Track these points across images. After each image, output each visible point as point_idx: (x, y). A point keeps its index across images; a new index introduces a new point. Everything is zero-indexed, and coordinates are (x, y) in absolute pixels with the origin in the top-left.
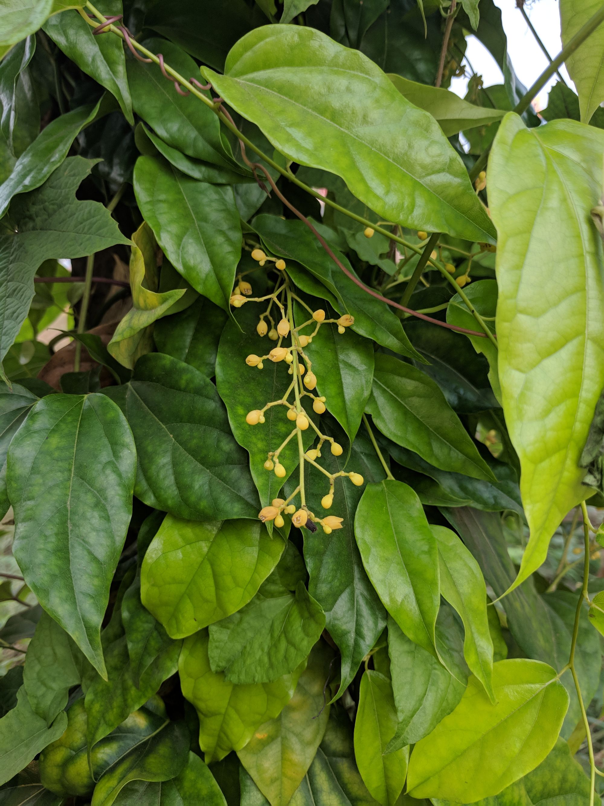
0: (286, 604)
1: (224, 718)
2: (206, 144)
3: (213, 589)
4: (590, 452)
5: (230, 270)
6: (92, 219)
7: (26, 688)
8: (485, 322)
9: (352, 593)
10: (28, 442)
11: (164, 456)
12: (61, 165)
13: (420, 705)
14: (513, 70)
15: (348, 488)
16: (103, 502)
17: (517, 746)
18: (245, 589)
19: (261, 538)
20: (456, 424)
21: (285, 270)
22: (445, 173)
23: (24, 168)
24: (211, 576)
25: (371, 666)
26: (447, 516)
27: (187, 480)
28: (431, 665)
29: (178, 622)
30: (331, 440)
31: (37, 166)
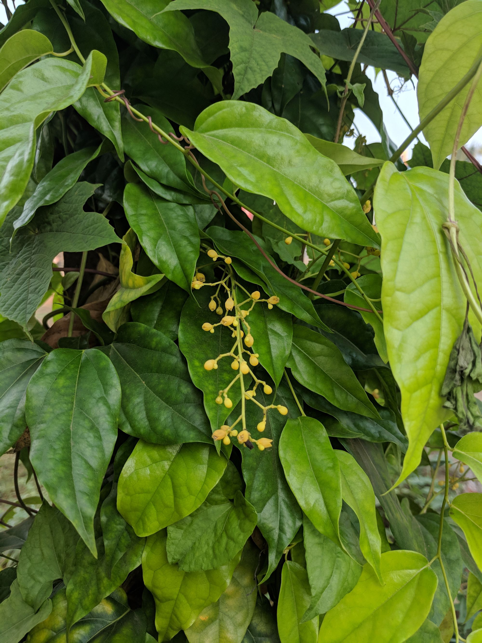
0: (226, 510)
1: (176, 603)
2: (176, 177)
3: (172, 497)
4: (447, 386)
5: (192, 264)
6: (95, 225)
7: (19, 580)
8: (371, 302)
9: (277, 500)
10: (42, 382)
11: (138, 397)
12: (72, 188)
13: (328, 583)
14: (387, 133)
15: (274, 422)
16: (97, 426)
17: (399, 617)
18: (196, 497)
19: (209, 458)
20: (352, 376)
21: (230, 264)
22: (343, 200)
23: (44, 189)
24: (171, 487)
25: (289, 558)
26: (345, 445)
27: (156, 414)
28: (336, 554)
29: (144, 524)
30: (264, 383)
31: (54, 188)
